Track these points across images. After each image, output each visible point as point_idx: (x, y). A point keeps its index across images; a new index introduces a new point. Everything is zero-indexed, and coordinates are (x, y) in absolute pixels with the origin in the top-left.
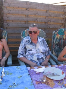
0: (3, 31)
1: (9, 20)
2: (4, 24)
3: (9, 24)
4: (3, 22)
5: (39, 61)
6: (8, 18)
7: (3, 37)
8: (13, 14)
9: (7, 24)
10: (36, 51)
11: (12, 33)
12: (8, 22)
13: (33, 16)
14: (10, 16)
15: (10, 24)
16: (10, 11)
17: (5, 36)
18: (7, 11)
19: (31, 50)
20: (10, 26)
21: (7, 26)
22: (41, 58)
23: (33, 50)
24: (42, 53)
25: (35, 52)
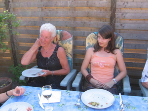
0: (117, 37)
1: (124, 18)
2: (116, 24)
3: (123, 25)
4: (115, 22)
6: (123, 15)
7: (117, 46)
8: (131, 8)
9: (121, 25)
11: (127, 40)
12: (122, 21)
14: (126, 11)
15: (126, 25)
16: (127, 3)
17: (120, 45)
18: (121, 4)
20: (125, 28)
21: (120, 27)
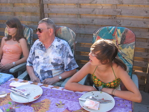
1: (51, 13)
5: (42, 76)
6: (49, 10)
10: (44, 59)
13: (88, 5)
14: (53, 7)
19: (38, 57)
22: (46, 70)
23: (40, 57)
24: (52, 63)
25: (42, 61)
